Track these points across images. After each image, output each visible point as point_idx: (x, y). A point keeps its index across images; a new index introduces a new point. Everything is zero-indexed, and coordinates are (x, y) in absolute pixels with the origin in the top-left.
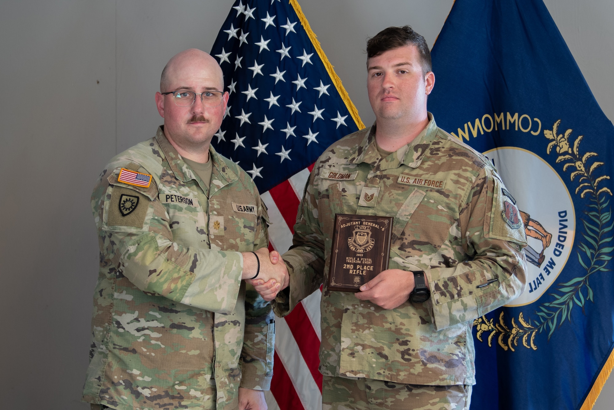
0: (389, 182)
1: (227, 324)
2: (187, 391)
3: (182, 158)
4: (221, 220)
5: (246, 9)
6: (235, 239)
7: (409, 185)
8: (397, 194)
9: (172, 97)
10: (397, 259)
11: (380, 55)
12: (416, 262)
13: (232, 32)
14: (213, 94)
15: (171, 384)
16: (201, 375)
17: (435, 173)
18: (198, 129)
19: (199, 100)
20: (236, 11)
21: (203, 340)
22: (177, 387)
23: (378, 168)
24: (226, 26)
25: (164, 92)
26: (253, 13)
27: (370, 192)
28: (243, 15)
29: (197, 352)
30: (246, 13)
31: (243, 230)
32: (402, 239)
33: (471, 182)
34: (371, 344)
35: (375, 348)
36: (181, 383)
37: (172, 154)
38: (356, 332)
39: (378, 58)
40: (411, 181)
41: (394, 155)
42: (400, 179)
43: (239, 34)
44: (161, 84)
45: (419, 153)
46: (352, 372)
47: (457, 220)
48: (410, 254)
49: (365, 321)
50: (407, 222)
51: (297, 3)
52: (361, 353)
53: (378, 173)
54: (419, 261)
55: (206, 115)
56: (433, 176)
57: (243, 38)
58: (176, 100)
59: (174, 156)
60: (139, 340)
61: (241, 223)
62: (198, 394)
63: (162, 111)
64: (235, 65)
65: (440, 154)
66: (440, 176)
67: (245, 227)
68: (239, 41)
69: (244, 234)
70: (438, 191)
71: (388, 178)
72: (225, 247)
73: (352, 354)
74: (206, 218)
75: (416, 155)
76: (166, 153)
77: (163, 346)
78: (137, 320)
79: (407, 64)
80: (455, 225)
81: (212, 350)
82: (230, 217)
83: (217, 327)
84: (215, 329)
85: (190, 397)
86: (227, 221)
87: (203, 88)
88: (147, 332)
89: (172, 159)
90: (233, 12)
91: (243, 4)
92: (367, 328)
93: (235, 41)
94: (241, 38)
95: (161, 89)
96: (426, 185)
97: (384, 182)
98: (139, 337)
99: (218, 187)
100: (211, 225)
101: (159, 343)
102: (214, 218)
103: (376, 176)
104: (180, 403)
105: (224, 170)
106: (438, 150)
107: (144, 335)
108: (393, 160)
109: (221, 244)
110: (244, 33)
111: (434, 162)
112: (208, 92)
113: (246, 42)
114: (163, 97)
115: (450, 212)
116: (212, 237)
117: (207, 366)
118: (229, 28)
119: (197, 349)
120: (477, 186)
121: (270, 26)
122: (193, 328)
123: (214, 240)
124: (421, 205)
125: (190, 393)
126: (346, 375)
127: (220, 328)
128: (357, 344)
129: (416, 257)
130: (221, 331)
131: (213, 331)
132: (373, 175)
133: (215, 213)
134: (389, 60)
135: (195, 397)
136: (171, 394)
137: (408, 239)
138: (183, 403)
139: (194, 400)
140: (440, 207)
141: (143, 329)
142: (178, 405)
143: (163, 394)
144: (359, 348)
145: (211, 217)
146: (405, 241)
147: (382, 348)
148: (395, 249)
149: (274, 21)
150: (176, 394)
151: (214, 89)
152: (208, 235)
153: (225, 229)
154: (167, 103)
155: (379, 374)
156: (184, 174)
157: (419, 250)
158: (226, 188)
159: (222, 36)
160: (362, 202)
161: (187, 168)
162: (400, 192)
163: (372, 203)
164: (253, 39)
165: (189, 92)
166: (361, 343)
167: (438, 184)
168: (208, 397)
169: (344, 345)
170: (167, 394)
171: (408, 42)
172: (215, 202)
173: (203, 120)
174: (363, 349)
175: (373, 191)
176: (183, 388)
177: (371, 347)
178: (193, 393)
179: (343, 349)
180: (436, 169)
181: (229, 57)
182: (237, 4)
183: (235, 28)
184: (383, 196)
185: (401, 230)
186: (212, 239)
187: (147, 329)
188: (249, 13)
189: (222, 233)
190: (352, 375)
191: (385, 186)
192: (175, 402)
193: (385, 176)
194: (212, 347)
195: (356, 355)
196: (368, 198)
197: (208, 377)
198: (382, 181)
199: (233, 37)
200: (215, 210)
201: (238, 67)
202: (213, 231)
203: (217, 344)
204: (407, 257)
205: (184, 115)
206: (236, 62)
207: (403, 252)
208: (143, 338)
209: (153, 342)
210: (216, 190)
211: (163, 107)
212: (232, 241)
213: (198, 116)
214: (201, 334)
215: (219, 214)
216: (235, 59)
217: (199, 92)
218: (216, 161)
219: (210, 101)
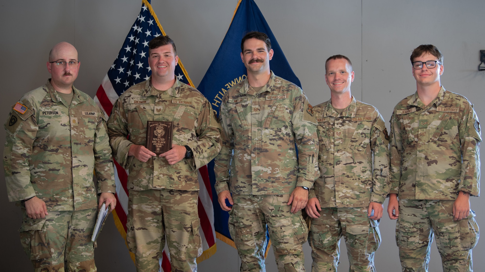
0: (167, 103)
1: (80, 167)
2: (60, 198)
3: (57, 92)
4: (76, 119)
5: (138, 28)
6: (83, 128)
7: (177, 104)
8: (172, 108)
9: (55, 64)
10: (176, 136)
11: (157, 48)
12: (183, 137)
13: (132, 38)
14: (74, 62)
15: (52, 196)
16: (67, 190)
17: (187, 98)
18: (67, 78)
19: (68, 65)
20: (134, 29)
21: (65, 174)
22: (55, 196)
23: (160, 97)
24: (129, 35)
25: (51, 61)
26: (141, 30)
27: (159, 108)
28: (137, 31)
29: (63, 180)
30: (138, 30)
31: (87, 124)
32: (178, 127)
33: (201, 102)
34: (167, 174)
35: (169, 175)
36: (57, 195)
37: (52, 90)
38: (161, 168)
39: (157, 49)
40: (178, 102)
41: (166, 92)
42: (173, 102)
43: (135, 39)
44: (49, 58)
45: (177, 91)
46: (159, 186)
47: (197, 119)
48: (181, 134)
49: (164, 163)
50: (180, 119)
51: (160, 25)
52: (162, 177)
53: (161, 100)
54: (184, 136)
55: (71, 72)
56: (186, 100)
57: (137, 41)
58: (58, 65)
59: (53, 91)
60: (36, 177)
61: (86, 120)
62: (66, 199)
63: (50, 71)
64: (133, 53)
65: (185, 91)
66: (189, 100)
67: (89, 122)
68: (135, 42)
69: (88, 126)
70: (190, 106)
71: (166, 101)
72: (78, 131)
73: (158, 178)
74: (69, 118)
75: (177, 92)
76: (49, 89)
77: (47, 179)
78: (34, 168)
79: (170, 52)
80: (196, 121)
81: (71, 178)
82: (80, 118)
83: (74, 168)
84: (73, 169)
85: (62, 201)
86: (79, 119)
87: (70, 59)
88: (39, 173)
89: (52, 92)
90: (132, 29)
91: (137, 26)
92: (165, 166)
93: (133, 42)
94: (136, 41)
95: (50, 60)
96: (185, 104)
97: (165, 103)
98: (36, 176)
99: (74, 104)
100: (71, 121)
101: (45, 178)
102: (72, 118)
103: (160, 101)
104: (57, 204)
105: (79, 97)
106: (183, 89)
107: (38, 175)
108: (166, 94)
109: (76, 130)
110: (138, 39)
111: (184, 94)
112: (71, 62)
113: (138, 42)
114: (50, 64)
115: (195, 115)
116: (72, 127)
117: (69, 186)
118: (130, 36)
119: (62, 178)
120: (204, 104)
121: (149, 35)
122: (59, 170)
123: (73, 128)
124: (185, 112)
125: (62, 199)
126: (156, 188)
127: (75, 168)
128: (160, 174)
129: (183, 135)
130: (76, 170)
131: (72, 170)
132: (158, 101)
133: (73, 116)
134: (162, 50)
135: (64, 200)
136: (52, 200)
137: (180, 127)
138: (58, 203)
139: (64, 202)
140: (192, 113)
141: (37, 172)
142: (56, 204)
143: (49, 200)
144: (162, 175)
145: (71, 118)
146: (179, 128)
147: (171, 175)
148: (175, 131)
149: (151, 33)
150: (54, 200)
151: (75, 60)
152: (70, 126)
153: (78, 123)
154: (52, 67)
155: (170, 186)
156: (56, 99)
157: (184, 132)
158: (79, 105)
159: (127, 40)
160: (156, 112)
161: (58, 96)
162: (173, 107)
163: (160, 112)
164: (141, 41)
165: (63, 62)
166: (162, 173)
167: (190, 103)
168: (71, 200)
169: (155, 175)
170: (50, 200)
171: (169, 42)
172: (72, 111)
173: (69, 74)
174: (163, 176)
175: (160, 107)
176: (58, 196)
177: (167, 175)
178: (63, 198)
179: (155, 176)
180: (187, 97)
181: (130, 49)
182: (134, 26)
183: (133, 36)
184: (165, 109)
185: (177, 123)
186: (72, 128)
187: (39, 172)
188: (140, 30)
189: (77, 125)
190: (159, 187)
191: (166, 105)
192: (55, 203)
193: (164, 101)
194: (71, 177)
195: (160, 178)
196: (159, 110)
197: (70, 191)
198: (163, 103)
199: (132, 40)
200: (73, 114)
201: (135, 54)
202: (72, 124)
203: (74, 176)
204: (180, 135)
205: (61, 73)
206: (134, 51)
207: (178, 133)
208: (37, 176)
209: (42, 178)
210: (73, 106)
211: (50, 68)
212: (82, 129)
213: (67, 72)
214: (63, 172)
215: (75, 117)
216: (133, 50)
217: (68, 61)
218: (75, 93)
219: (73, 66)
